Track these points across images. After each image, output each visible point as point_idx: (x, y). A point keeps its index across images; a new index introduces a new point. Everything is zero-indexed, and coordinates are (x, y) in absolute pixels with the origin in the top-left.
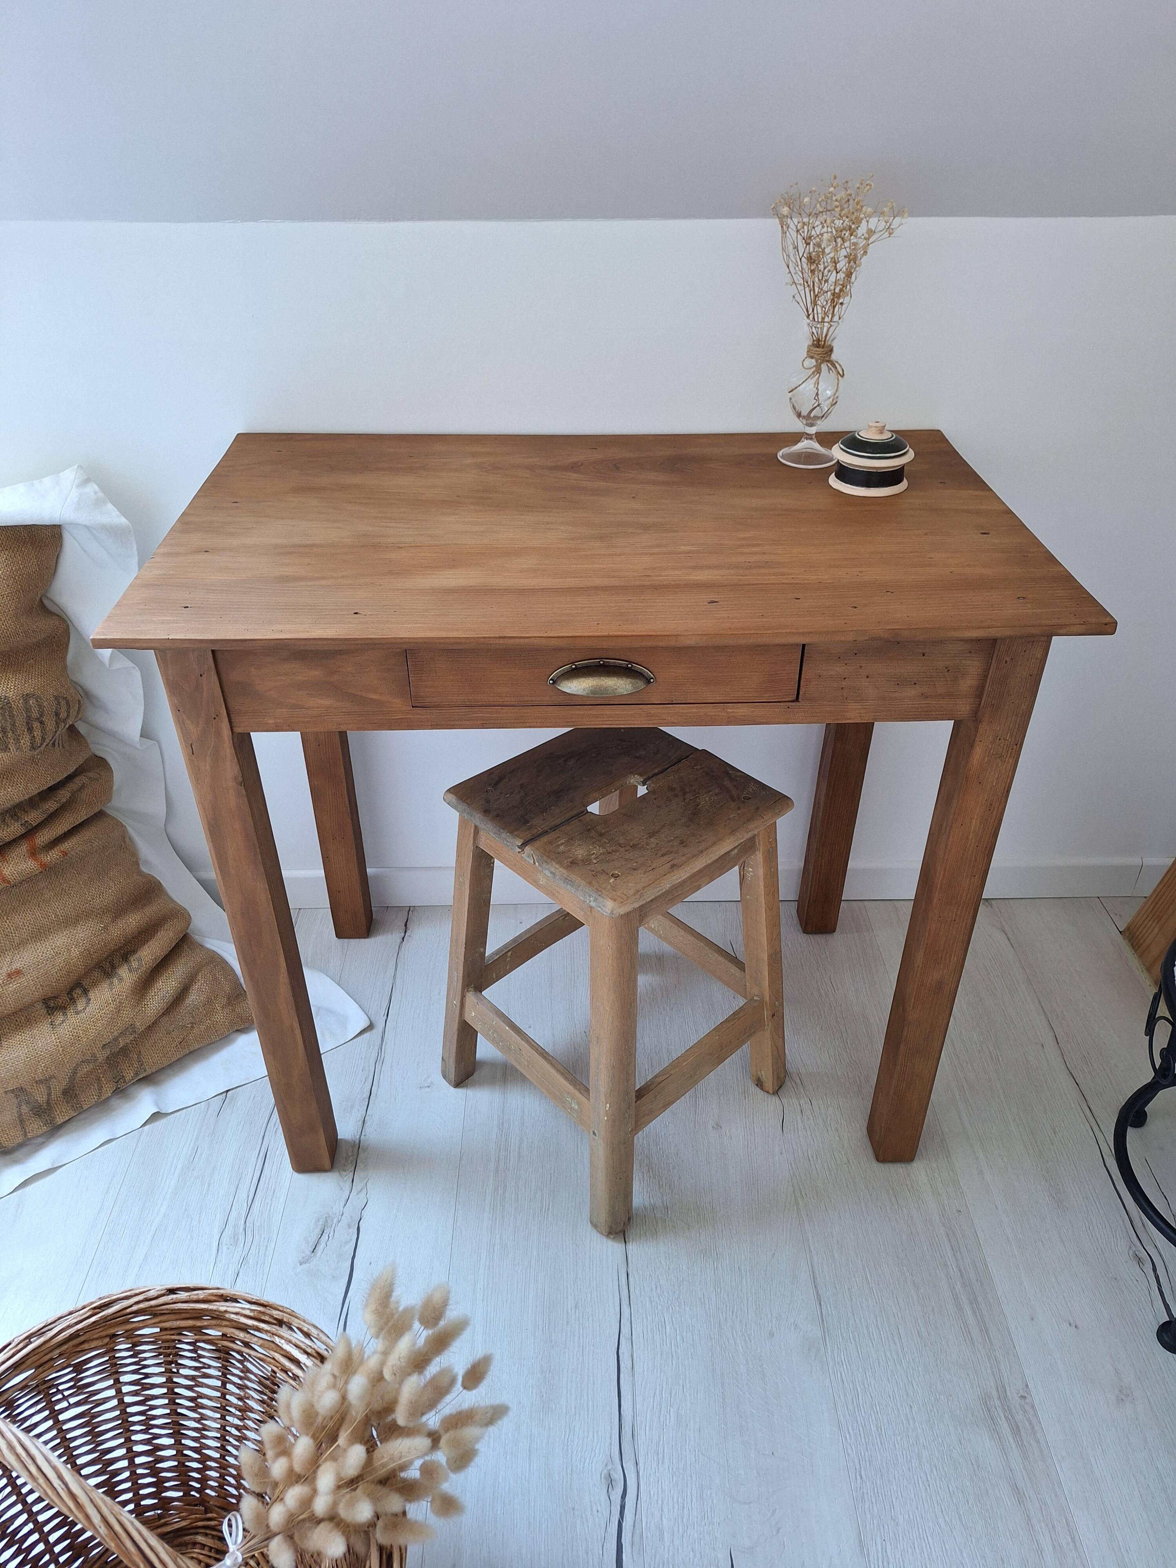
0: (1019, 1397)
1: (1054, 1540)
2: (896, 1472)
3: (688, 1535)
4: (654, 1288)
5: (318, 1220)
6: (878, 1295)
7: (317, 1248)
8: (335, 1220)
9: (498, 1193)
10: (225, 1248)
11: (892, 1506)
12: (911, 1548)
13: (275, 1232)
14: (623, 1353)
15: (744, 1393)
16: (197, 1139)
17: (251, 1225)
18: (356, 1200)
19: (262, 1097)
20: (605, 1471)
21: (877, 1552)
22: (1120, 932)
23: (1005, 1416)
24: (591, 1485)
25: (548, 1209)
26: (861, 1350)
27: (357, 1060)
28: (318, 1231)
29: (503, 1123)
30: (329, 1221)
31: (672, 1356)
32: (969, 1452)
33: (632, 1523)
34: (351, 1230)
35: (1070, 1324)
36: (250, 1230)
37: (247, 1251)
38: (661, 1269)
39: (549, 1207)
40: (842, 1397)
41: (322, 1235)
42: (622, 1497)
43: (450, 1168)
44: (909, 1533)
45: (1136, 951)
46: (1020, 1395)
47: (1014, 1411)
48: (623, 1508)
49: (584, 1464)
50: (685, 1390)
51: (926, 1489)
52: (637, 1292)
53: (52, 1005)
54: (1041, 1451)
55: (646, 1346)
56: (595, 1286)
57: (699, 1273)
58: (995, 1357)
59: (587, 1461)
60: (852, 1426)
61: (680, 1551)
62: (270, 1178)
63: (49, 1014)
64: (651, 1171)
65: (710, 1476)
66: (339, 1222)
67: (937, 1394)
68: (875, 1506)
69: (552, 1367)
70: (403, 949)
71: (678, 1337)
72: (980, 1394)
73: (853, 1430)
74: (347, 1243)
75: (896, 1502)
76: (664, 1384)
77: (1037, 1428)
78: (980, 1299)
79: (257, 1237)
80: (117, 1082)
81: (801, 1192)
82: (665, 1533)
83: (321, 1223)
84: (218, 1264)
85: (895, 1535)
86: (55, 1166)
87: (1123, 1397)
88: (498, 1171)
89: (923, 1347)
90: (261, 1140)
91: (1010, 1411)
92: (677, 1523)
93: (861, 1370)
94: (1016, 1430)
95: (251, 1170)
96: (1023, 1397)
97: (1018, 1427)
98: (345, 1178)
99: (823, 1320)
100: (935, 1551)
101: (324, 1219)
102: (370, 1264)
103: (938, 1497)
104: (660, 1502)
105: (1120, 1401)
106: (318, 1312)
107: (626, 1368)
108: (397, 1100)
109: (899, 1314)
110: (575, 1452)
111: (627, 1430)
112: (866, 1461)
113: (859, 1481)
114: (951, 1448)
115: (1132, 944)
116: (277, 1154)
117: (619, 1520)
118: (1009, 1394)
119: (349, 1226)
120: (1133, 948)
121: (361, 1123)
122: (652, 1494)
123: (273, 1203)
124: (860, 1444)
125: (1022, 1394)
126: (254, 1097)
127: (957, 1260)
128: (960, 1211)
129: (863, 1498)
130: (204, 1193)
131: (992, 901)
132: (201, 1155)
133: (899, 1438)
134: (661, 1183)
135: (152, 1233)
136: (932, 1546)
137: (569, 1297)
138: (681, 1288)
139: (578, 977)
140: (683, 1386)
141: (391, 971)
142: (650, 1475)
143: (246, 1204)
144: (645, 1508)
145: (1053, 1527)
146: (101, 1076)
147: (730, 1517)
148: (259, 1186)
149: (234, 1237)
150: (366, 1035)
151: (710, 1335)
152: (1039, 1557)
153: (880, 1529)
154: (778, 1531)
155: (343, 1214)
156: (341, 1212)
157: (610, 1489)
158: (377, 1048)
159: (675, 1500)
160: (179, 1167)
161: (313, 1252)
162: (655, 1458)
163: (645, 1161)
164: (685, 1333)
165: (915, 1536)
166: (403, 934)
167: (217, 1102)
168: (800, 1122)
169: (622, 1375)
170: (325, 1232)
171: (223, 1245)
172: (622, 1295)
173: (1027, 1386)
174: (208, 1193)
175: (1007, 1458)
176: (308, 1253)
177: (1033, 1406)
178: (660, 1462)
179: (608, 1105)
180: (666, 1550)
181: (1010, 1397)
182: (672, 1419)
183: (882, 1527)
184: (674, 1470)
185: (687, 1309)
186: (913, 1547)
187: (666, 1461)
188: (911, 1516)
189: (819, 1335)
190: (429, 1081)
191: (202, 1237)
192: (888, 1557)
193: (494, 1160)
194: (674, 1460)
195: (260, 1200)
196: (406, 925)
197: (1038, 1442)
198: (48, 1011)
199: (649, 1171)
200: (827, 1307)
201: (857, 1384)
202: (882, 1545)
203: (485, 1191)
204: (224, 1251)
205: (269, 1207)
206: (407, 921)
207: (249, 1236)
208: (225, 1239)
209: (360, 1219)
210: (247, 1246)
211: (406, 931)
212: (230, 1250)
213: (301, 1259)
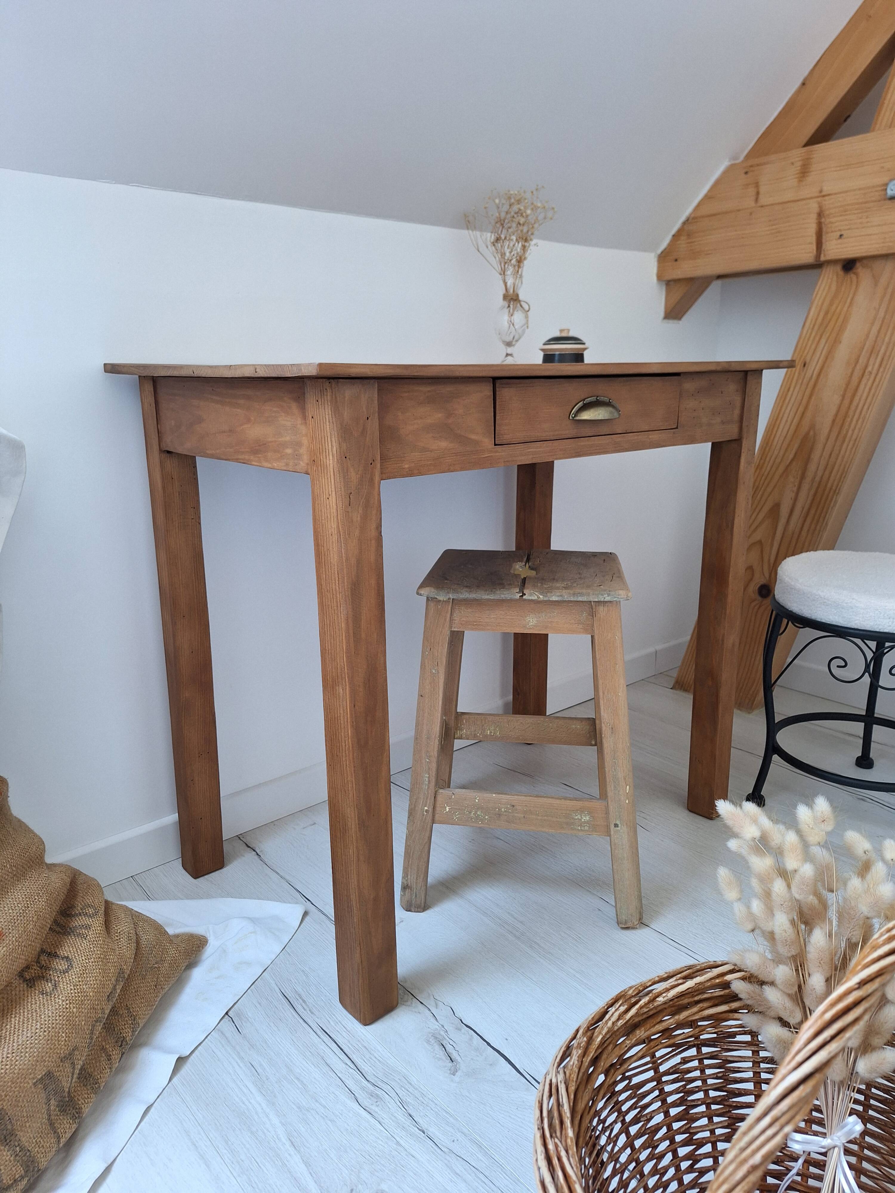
5: (428, 1042)
7: (452, 1057)
8: (442, 1033)
9: (536, 949)
10: (373, 1107)
13: (404, 1071)
16: (242, 1058)
17: (376, 1079)
18: (442, 1013)
19: (267, 999)
22: (672, 689)
28: (438, 1049)
30: (438, 1037)
34: (463, 1031)
36: (379, 1083)
37: (397, 1097)
38: (684, 926)
39: (578, 936)
41: (444, 1047)
43: (484, 954)
53: (28, 977)
57: (706, 915)
62: (349, 1041)
63: (31, 987)
66: (446, 1032)
70: (267, 861)
74: (469, 1038)
79: (393, 1084)
80: (121, 1045)
81: (697, 851)
83: (433, 1042)
84: (383, 1121)
86: (109, 1163)
88: (518, 937)
90: (306, 1025)
95: (323, 1047)
98: (413, 1005)
101: (433, 1038)
102: (506, 1038)
115: (684, 691)
116: (334, 1025)
119: (459, 1030)
123: (375, 1055)
126: (260, 1004)
130: (300, 1086)
132: (261, 1065)
135: (288, 1144)
138: (708, 928)
141: (274, 876)
143: (351, 1070)
146: (104, 1044)
148: (346, 1052)
149: (372, 1096)
150: (307, 919)
155: (444, 1028)
156: (441, 1027)
160: (251, 1085)
161: (452, 1061)
166: (254, 853)
167: (226, 1025)
168: (652, 823)
170: (444, 1044)
171: (371, 1107)
174: (305, 1085)
176: (450, 1064)
179: (628, 787)
191: (341, 1114)
193: (507, 934)
195: (361, 1060)
196: (249, 847)
198: (27, 985)
203: (526, 952)
204: (377, 1109)
205: (375, 1059)
206: (246, 845)
207: (384, 1087)
208: (366, 1103)
209: (461, 1020)
210: (393, 1094)
211: (254, 851)
212: (380, 1106)
213: (449, 1072)
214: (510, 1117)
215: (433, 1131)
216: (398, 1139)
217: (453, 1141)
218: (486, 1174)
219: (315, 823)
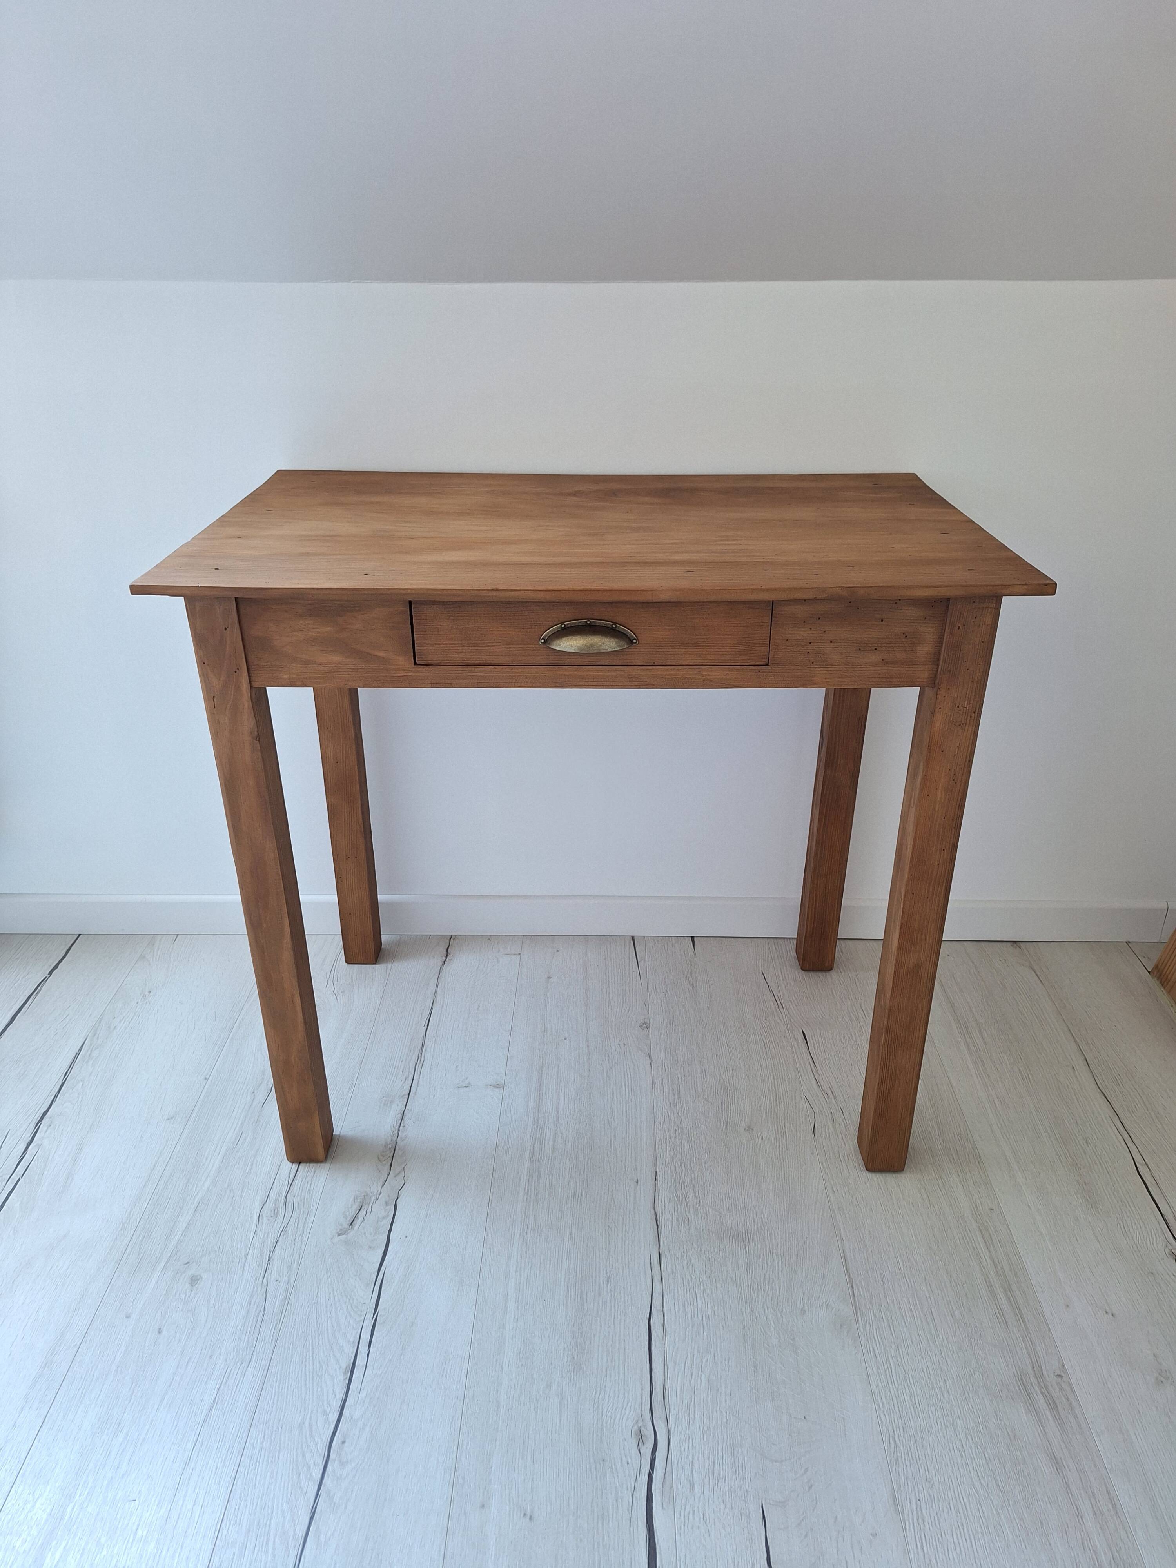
0: (1056, 1376)
1: (1094, 1506)
2: (931, 1439)
3: (719, 1487)
4: (686, 1267)
5: (356, 1198)
6: (910, 1281)
7: (355, 1222)
8: (373, 1198)
9: (532, 1180)
10: (265, 1219)
11: (926, 1469)
12: (947, 1508)
13: (315, 1208)
14: (655, 1323)
15: (776, 1363)
16: (242, 1126)
17: (292, 1201)
18: (394, 1182)
20: (636, 1427)
21: (912, 1511)
22: (1149, 972)
23: (1042, 1393)
24: (621, 1439)
25: (582, 1195)
26: (893, 1328)
27: (398, 1063)
28: (356, 1207)
29: (538, 1120)
30: (367, 1200)
31: (704, 1327)
32: (1005, 1423)
33: (663, 1474)
34: (388, 1207)
35: (1106, 1312)
36: (290, 1204)
37: (286, 1223)
38: (693, 1250)
39: (582, 1192)
40: (874, 1369)
41: (360, 1210)
42: (652, 1451)
43: (486, 1157)
44: (944, 1494)
45: (1164, 988)
46: (1056, 1374)
47: (1050, 1388)
48: (653, 1461)
49: (615, 1420)
50: (716, 1358)
51: (962, 1455)
52: (669, 1270)
54: (1079, 1425)
55: (678, 1318)
56: (627, 1262)
57: (731, 1256)
58: (1030, 1339)
59: (618, 1418)
60: (886, 1396)
61: (711, 1502)
64: (683, 1165)
65: (741, 1436)
66: (377, 1200)
67: (972, 1370)
68: (909, 1470)
69: (584, 1333)
70: (444, 970)
71: (710, 1311)
72: (1016, 1373)
73: (886, 1399)
74: (384, 1218)
75: (931, 1466)
76: (696, 1353)
77: (1074, 1403)
78: (1014, 1287)
79: (296, 1211)
81: (832, 1188)
82: (695, 1486)
83: (359, 1200)
84: (259, 1232)
85: (930, 1496)
87: (1162, 1379)
88: (533, 1161)
89: (957, 1328)
91: (1047, 1388)
92: (707, 1476)
93: (893, 1346)
94: (1053, 1406)
96: (1060, 1376)
97: (1054, 1402)
98: (384, 1163)
99: (855, 1301)
100: (972, 1512)
101: (362, 1198)
102: (406, 1237)
103: (974, 1464)
104: (690, 1457)
105: (1160, 1383)
106: (354, 1277)
107: (657, 1336)
108: (435, 1097)
109: (932, 1298)
110: (606, 1409)
111: (658, 1390)
112: (899, 1428)
113: (893, 1445)
114: (987, 1418)
115: (1161, 982)
117: (650, 1472)
118: (1045, 1372)
119: (387, 1204)
120: (1162, 985)
121: (400, 1115)
122: (683, 1449)
124: (893, 1412)
125: (1059, 1373)
127: (990, 1252)
128: (993, 1210)
129: (897, 1460)
130: (247, 1172)
131: (1020, 943)
132: (245, 1139)
133: (933, 1409)
134: (693, 1175)
135: (195, 1204)
136: (968, 1508)
137: (602, 1272)
138: (713, 1268)
139: (612, 998)
140: (714, 1354)
141: (432, 987)
142: (681, 1432)
143: (286, 1182)
144: (676, 1462)
145: (1094, 1495)
147: (761, 1473)
149: (274, 1210)
151: (741, 1309)
152: (1079, 1522)
153: (914, 1490)
154: (810, 1487)
155: (381, 1193)
156: (379, 1191)
157: (640, 1444)
158: (417, 1053)
159: (706, 1456)
160: (224, 1148)
161: (350, 1225)
162: (686, 1418)
163: (678, 1156)
164: (716, 1308)
165: (950, 1496)
166: (444, 958)
168: (832, 1129)
169: (653, 1343)
170: (363, 1208)
171: (264, 1216)
172: (654, 1272)
173: (1064, 1366)
174: (250, 1172)
175: (1044, 1430)
176: (346, 1226)
177: (1070, 1385)
178: (691, 1422)
180: (697, 1500)
181: (1047, 1376)
182: (703, 1385)
183: (916, 1488)
184: (705, 1429)
185: (719, 1286)
186: (949, 1507)
187: (698, 1418)
188: (946, 1479)
189: (852, 1313)
190: (467, 1082)
191: (243, 1209)
192: (922, 1515)
193: (529, 1151)
194: (705, 1420)
195: (301, 1179)
196: (447, 950)
197: (1076, 1416)
199: (681, 1165)
200: (858, 1289)
201: (890, 1358)
202: (916, 1504)
203: (520, 1178)
204: (265, 1222)
205: (309, 1185)
206: (448, 948)
207: (289, 1210)
208: (265, 1212)
209: (398, 1198)
210: (287, 1219)
211: (447, 956)
212: (270, 1222)
213: (338, 1231)
214: (330, 1294)
215: (275, 1264)
216: (251, 1251)
217: (277, 1281)
218: (265, 1319)
219: (520, 954)
